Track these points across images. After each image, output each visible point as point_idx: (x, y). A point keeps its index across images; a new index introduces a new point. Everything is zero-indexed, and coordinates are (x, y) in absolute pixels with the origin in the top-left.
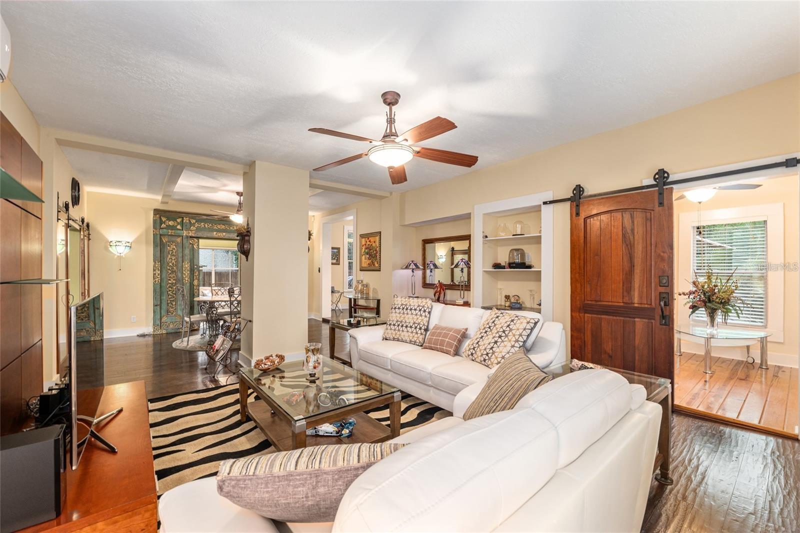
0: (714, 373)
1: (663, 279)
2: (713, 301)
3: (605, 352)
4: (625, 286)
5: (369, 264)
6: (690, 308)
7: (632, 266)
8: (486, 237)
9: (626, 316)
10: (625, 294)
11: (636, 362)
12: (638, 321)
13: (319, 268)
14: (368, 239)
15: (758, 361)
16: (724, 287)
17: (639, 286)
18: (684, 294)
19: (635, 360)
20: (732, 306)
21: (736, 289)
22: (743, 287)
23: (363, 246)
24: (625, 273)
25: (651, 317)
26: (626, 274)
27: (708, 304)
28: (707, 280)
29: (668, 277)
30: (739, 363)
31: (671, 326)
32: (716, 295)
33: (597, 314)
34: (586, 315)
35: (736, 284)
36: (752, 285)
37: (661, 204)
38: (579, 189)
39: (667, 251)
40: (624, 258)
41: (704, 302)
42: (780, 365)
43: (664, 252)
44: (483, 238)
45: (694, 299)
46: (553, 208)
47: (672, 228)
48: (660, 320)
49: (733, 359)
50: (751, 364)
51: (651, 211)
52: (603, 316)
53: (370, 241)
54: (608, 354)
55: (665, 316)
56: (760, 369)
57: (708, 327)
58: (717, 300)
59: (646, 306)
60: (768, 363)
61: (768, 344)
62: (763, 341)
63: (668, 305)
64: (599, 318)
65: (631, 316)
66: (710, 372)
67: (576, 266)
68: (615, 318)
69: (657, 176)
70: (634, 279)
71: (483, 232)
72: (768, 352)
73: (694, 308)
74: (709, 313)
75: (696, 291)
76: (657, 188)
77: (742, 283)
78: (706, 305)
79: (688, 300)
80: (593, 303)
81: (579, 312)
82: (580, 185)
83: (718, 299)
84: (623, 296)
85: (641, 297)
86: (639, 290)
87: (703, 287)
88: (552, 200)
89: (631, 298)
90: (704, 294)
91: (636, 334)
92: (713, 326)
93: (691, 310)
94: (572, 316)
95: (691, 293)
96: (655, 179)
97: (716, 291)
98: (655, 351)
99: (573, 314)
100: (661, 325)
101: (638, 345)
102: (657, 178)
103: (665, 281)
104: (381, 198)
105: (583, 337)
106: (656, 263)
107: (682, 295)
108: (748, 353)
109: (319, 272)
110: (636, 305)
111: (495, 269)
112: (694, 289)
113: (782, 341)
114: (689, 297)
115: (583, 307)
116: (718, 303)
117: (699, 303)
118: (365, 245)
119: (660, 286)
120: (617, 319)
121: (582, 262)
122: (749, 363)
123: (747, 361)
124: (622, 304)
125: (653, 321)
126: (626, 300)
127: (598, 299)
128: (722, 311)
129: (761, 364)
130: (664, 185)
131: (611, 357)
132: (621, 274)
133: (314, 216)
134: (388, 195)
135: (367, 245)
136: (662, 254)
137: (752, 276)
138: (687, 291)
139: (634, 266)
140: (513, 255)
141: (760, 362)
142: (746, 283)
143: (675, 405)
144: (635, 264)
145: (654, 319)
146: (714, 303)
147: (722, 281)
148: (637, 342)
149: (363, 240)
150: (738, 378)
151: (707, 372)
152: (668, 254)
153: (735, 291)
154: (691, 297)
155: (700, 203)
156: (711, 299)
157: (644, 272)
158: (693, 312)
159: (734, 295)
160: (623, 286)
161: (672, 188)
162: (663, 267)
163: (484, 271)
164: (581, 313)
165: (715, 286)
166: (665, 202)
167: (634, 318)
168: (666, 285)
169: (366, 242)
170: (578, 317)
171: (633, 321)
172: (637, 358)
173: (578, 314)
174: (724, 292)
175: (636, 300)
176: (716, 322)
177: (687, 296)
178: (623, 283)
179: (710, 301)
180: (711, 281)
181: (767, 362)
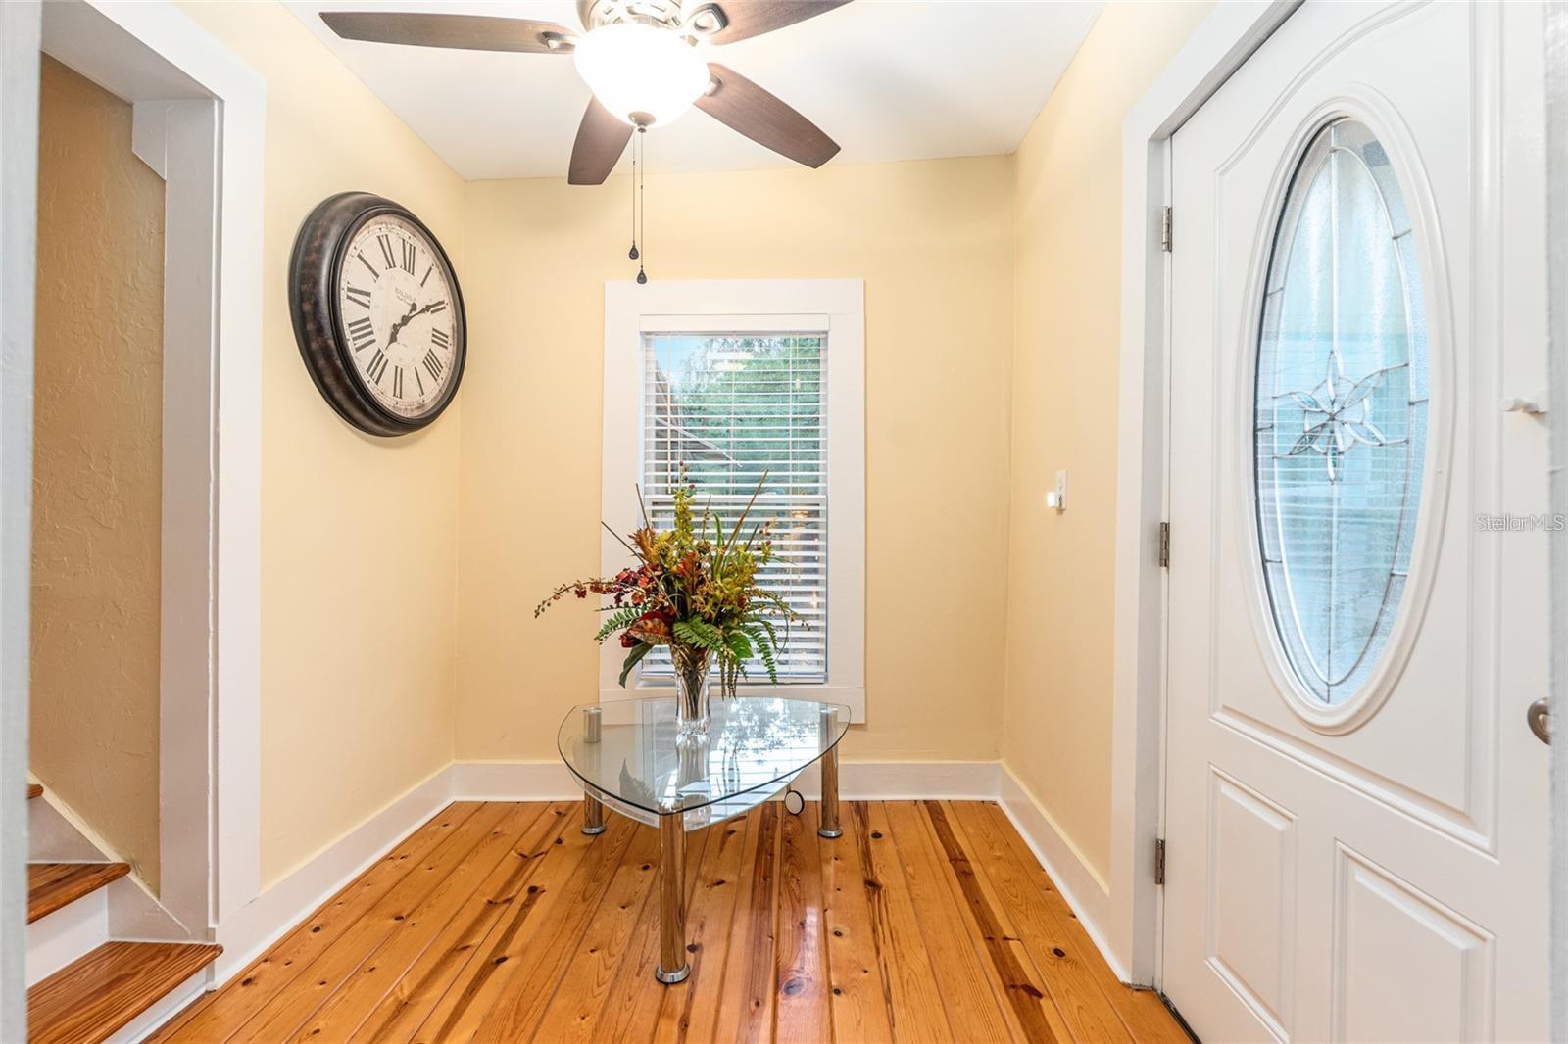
2: (695, 613)
6: (623, 646)
16: (727, 554)
18: (597, 587)
20: (750, 630)
27: (679, 628)
28: (676, 531)
32: (704, 587)
41: (664, 616)
45: (636, 606)
50: (796, 815)
57: (680, 719)
58: (707, 609)
73: (636, 644)
74: (684, 663)
75: (641, 571)
78: (670, 633)
79: (611, 615)
83: (711, 601)
87: (665, 555)
90: (668, 583)
92: (694, 712)
93: (628, 654)
95: (628, 580)
97: (704, 569)
107: (592, 596)
112: (635, 565)
114: (618, 600)
116: (710, 622)
117: (650, 624)
122: (791, 813)
128: (721, 653)
138: (608, 576)
146: (696, 620)
147: (715, 531)
154: (627, 598)
156: (689, 602)
158: (632, 662)
165: (703, 549)
174: (728, 574)
177: (610, 599)
179: (685, 616)
180: (689, 534)
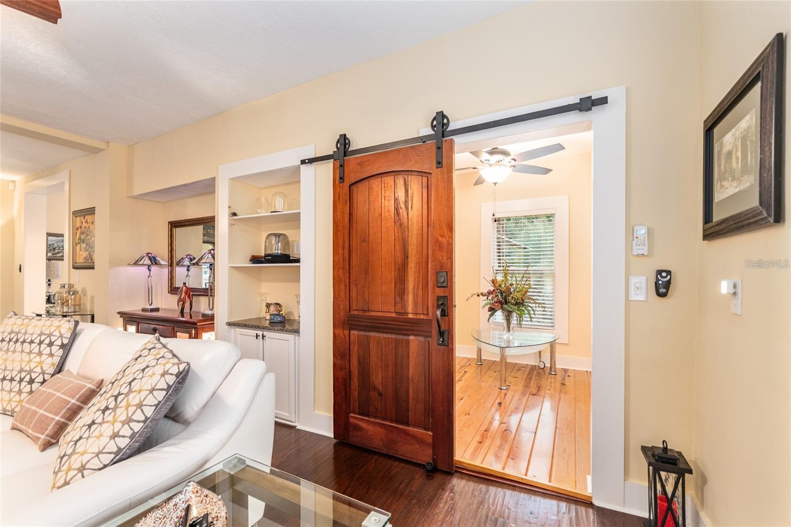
0: (509, 389)
1: (441, 276)
2: (509, 302)
3: (375, 388)
4: (397, 286)
5: (85, 258)
6: (489, 311)
7: (406, 257)
8: (234, 214)
9: (398, 332)
10: (398, 299)
11: (411, 400)
12: (412, 340)
13: (20, 265)
14: (84, 218)
15: (548, 365)
16: (519, 286)
17: (414, 288)
18: (482, 294)
19: (408, 399)
20: (526, 307)
21: (530, 288)
22: (536, 285)
23: (78, 229)
24: (397, 266)
25: (428, 334)
26: (399, 269)
27: (505, 306)
28: (503, 279)
29: (447, 272)
30: (533, 368)
31: (450, 346)
32: (512, 295)
33: (366, 331)
34: (353, 332)
35: (529, 282)
36: (543, 283)
37: (439, 163)
38: (344, 141)
39: (446, 234)
40: (396, 246)
41: (500, 303)
42: (566, 368)
43: (442, 236)
44: (229, 215)
45: (492, 300)
46: (315, 169)
47: (452, 199)
48: (438, 337)
49: (527, 365)
50: (543, 369)
51: (427, 175)
52: (372, 334)
53: (86, 222)
54: (378, 390)
55: (443, 332)
56: (550, 375)
57: (505, 332)
58: (513, 301)
59: (422, 317)
60: (557, 367)
61: (556, 345)
62: (552, 345)
63: (447, 316)
64: (367, 336)
65: (404, 332)
66: (505, 388)
67: (339, 258)
68: (385, 335)
69: (435, 123)
70: (408, 277)
71: (229, 207)
72: (556, 355)
73: (492, 310)
74: (506, 316)
75: (494, 290)
76: (435, 141)
77: (535, 281)
78: (502, 307)
79: (486, 302)
80: (361, 313)
81: (343, 328)
82: (345, 135)
83: (514, 299)
84: (395, 303)
85: (416, 303)
86: (414, 292)
87: (500, 286)
88: (313, 157)
89: (404, 307)
90: (501, 294)
91: (410, 358)
92: (509, 330)
93: (490, 313)
94: (334, 333)
95: (490, 293)
96: (433, 127)
97: (512, 290)
98: (432, 384)
99: (337, 332)
100: (438, 345)
101: (413, 376)
102: (435, 126)
103: (443, 280)
104: (95, 151)
105: (348, 366)
106: (433, 251)
107: (481, 296)
108: (540, 358)
109: (20, 271)
110: (410, 316)
111: (253, 263)
112: (492, 288)
113: (567, 342)
114: (487, 298)
115: (348, 321)
116: (513, 305)
117: (496, 304)
118: (81, 227)
119: (438, 287)
120: (388, 338)
121: (347, 251)
122: (541, 368)
123: (539, 366)
124: (394, 315)
125: (430, 339)
126: (399, 308)
127: (366, 308)
128: (517, 314)
129: (551, 368)
130: (443, 137)
131: (380, 394)
132: (393, 268)
133: (14, 182)
134: (102, 145)
135: (83, 227)
136: (440, 239)
137: (543, 273)
138: (485, 291)
139: (408, 257)
140: (270, 243)
141: (549, 366)
142: (538, 281)
143: (456, 461)
144: (409, 255)
145: (431, 337)
146: (510, 304)
147: (518, 279)
148: (411, 372)
149: (78, 219)
150: (530, 394)
151: (503, 388)
152: (448, 239)
153: (529, 290)
154: (490, 298)
155: (495, 184)
156: (507, 299)
157: (419, 266)
158: (491, 315)
159: (528, 294)
160: (395, 287)
161: (452, 139)
162: (441, 259)
163: (231, 267)
164: (346, 330)
165: (512, 285)
166: (444, 161)
167: (409, 335)
168: (445, 284)
169: (82, 223)
170: (343, 337)
171: (406, 340)
172: (411, 395)
173: (341, 332)
174: (519, 292)
175: (410, 309)
176: (512, 326)
177: (486, 297)
178: (395, 283)
179: (506, 303)
180: (507, 280)
181: (555, 365)
